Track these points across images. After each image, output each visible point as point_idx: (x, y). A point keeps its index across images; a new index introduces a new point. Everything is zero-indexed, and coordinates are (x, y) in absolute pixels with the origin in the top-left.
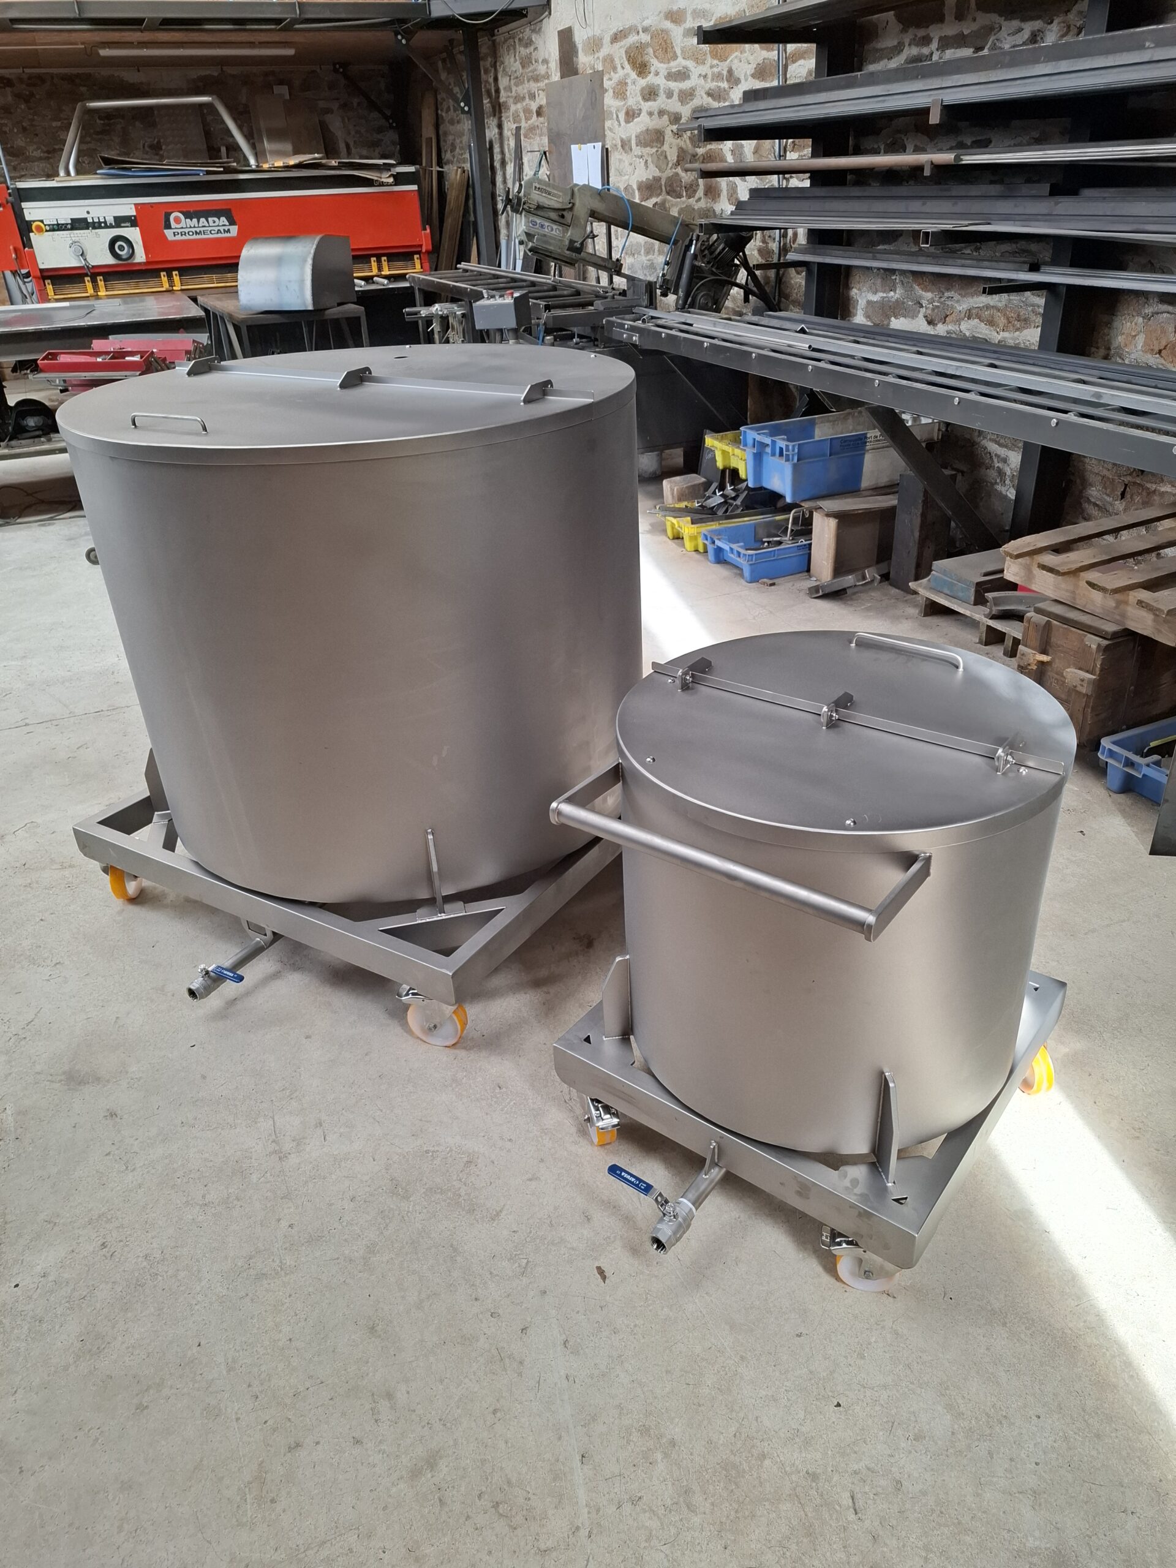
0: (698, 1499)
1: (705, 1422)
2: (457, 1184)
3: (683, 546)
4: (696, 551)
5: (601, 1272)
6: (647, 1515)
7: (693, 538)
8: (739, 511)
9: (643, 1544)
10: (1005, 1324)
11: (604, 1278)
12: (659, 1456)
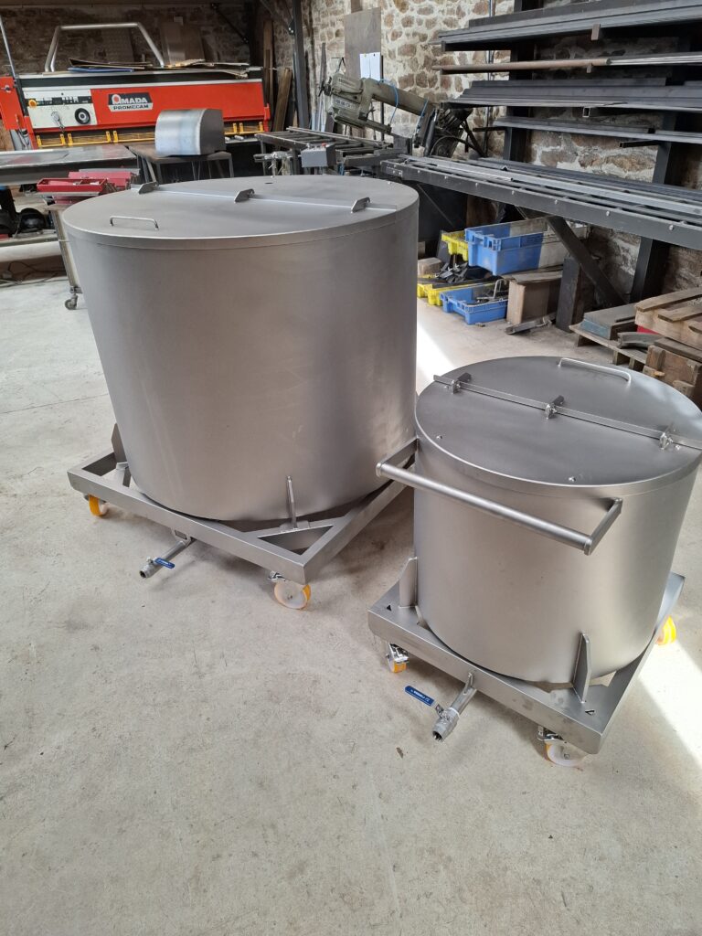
0: (467, 895)
1: (469, 847)
2: (309, 695)
3: (427, 301)
4: (436, 305)
5: (400, 751)
6: (436, 904)
7: (434, 297)
8: (462, 281)
9: (435, 923)
10: (651, 788)
11: (402, 755)
12: (442, 868)
